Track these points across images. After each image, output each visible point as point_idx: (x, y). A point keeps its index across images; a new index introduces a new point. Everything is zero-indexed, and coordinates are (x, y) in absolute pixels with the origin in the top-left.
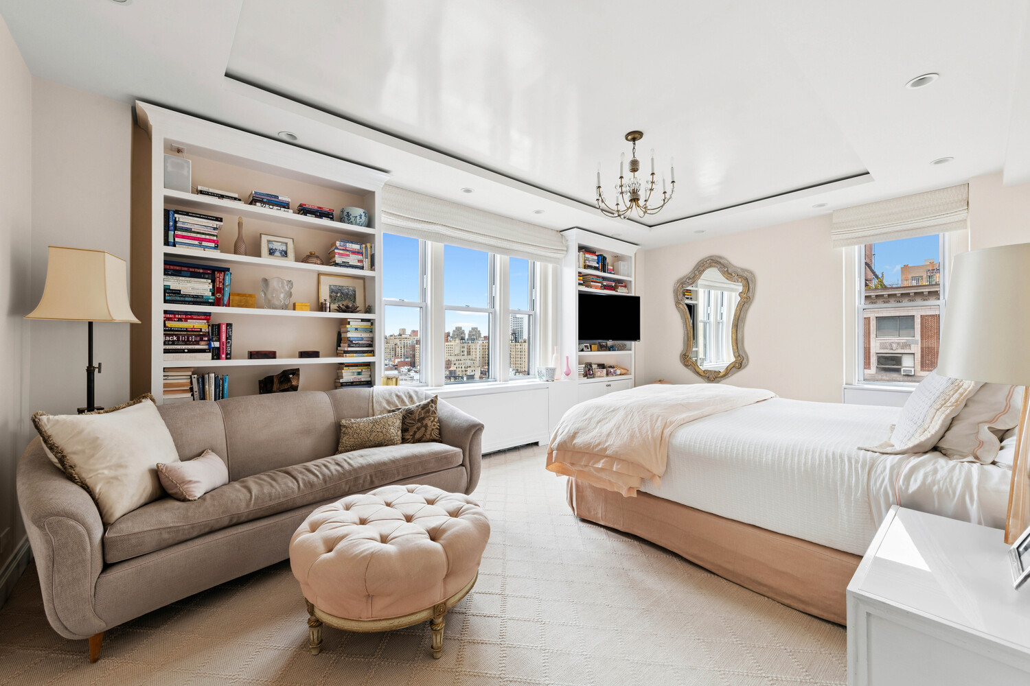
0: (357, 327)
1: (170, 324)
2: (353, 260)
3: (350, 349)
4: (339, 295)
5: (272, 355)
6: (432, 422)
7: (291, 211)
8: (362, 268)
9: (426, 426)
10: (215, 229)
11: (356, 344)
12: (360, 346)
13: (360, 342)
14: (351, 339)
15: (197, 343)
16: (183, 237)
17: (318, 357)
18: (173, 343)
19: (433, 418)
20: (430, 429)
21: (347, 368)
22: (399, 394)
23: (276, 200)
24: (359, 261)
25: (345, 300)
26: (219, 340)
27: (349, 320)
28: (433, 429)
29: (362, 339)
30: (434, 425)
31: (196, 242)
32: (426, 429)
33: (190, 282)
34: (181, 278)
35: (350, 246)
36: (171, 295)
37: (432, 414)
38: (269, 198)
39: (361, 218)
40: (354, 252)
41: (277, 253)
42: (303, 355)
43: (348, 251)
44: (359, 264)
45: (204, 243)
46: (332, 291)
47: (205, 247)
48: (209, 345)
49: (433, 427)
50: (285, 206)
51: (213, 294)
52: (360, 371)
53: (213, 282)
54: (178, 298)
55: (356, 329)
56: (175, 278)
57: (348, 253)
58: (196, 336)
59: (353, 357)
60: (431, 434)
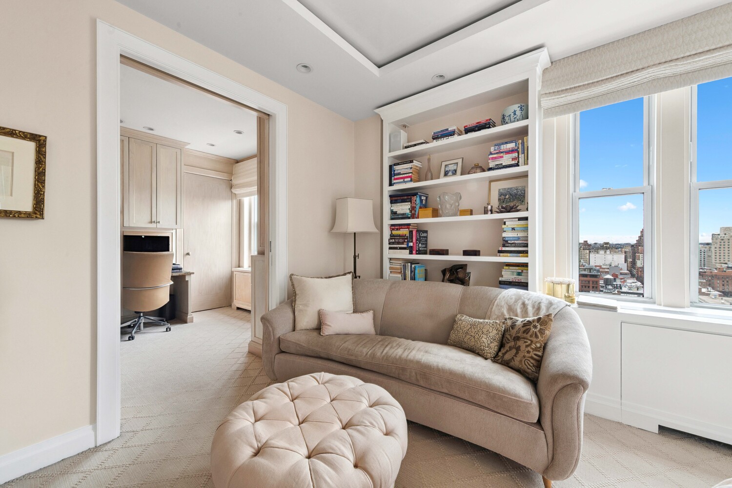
0: (513, 227)
1: (395, 232)
2: (507, 160)
3: (504, 249)
4: (507, 197)
5: (445, 252)
6: (527, 346)
7: (456, 136)
8: (517, 165)
9: (518, 349)
10: (411, 168)
11: (511, 244)
12: (515, 245)
13: (516, 241)
14: (506, 239)
15: (402, 243)
16: (397, 179)
17: (479, 255)
18: (393, 243)
19: (529, 342)
20: (521, 354)
21: (507, 267)
22: (527, 302)
23: (447, 132)
24: (513, 159)
25: (514, 200)
26: (412, 242)
27: (505, 220)
28: (524, 357)
29: (518, 238)
30: (528, 352)
31: (402, 180)
32: (517, 353)
33: (402, 206)
34: (398, 204)
35: (504, 147)
36: (394, 215)
37: (531, 336)
38: (442, 133)
39: (515, 114)
40: (508, 152)
41: (450, 173)
42: (466, 253)
43: (502, 152)
44: (513, 162)
45: (406, 180)
46: (501, 194)
47: (406, 182)
48: (408, 245)
49: (526, 354)
50: (452, 134)
51: (411, 211)
52: (520, 271)
53: (411, 203)
54: (396, 217)
55: (513, 229)
56: (396, 204)
57: (502, 155)
58: (402, 239)
59: (507, 256)
60: (521, 361)
